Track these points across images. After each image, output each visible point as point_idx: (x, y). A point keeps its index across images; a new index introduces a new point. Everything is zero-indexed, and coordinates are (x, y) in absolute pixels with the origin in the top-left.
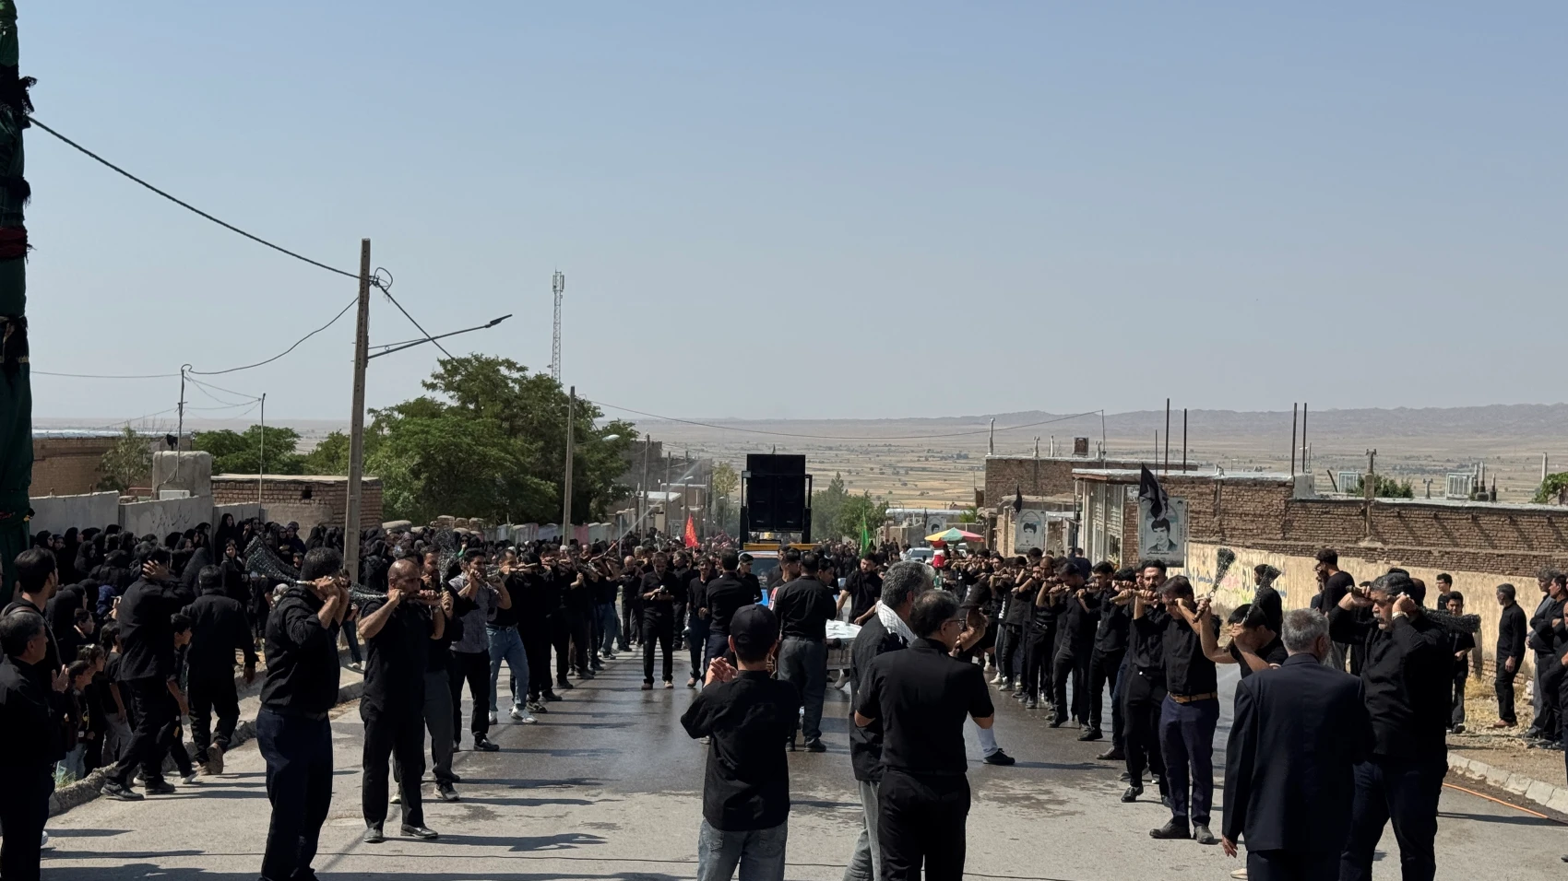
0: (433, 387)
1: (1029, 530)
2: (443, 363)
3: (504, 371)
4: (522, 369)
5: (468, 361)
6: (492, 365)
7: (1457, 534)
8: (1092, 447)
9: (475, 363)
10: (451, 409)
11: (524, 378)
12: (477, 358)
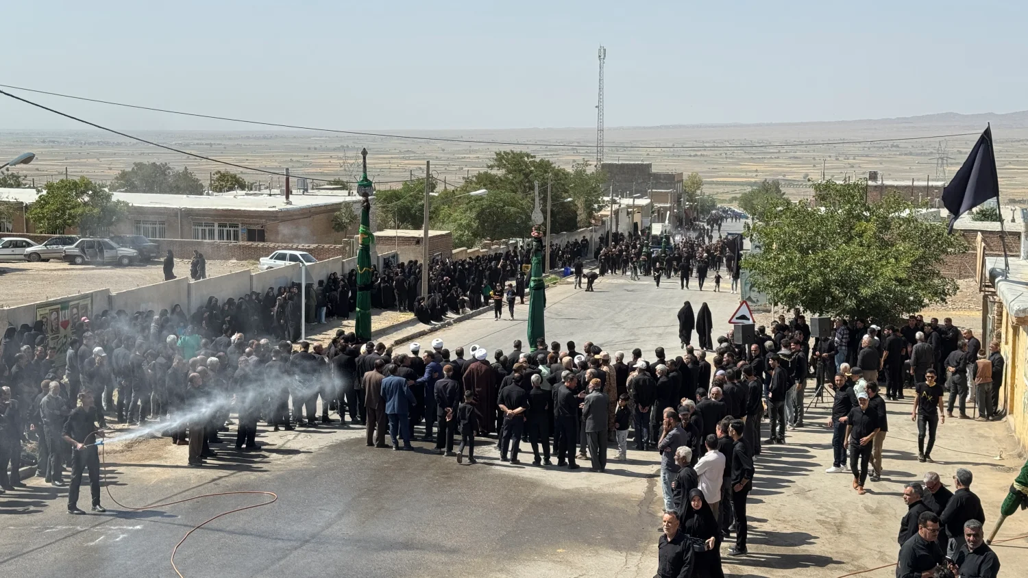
0: (491, 167)
1: (757, 248)
2: (497, 154)
3: (526, 159)
4: (534, 157)
5: (509, 154)
6: (521, 155)
7: (992, 245)
8: (879, 176)
9: (512, 154)
10: (499, 178)
11: (534, 161)
12: (512, 151)
